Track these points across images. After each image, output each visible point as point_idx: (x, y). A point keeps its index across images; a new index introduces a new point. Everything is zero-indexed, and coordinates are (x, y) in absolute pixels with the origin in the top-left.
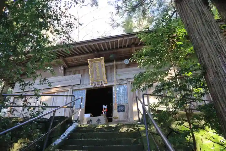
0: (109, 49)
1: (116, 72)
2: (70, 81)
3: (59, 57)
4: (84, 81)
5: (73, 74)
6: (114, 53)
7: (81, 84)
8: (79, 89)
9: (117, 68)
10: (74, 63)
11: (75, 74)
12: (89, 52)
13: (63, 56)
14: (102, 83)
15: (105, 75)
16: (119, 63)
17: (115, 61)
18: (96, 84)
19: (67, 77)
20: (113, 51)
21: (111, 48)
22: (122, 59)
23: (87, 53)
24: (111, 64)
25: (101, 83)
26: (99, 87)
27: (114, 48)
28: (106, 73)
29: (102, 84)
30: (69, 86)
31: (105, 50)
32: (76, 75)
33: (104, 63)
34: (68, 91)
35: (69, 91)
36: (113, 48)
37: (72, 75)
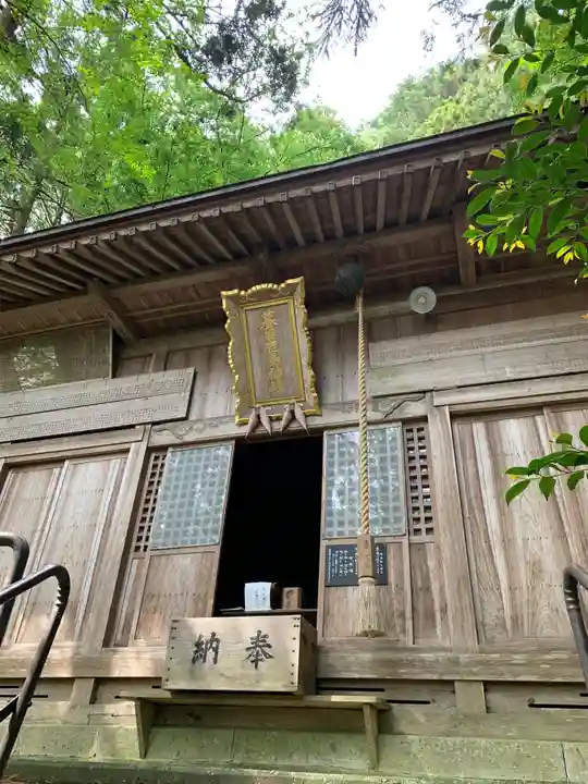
0: (330, 237)
1: (367, 357)
2: (139, 403)
3: (83, 284)
4: (209, 404)
5: (157, 370)
6: (355, 258)
7: (193, 417)
8: (178, 441)
9: (370, 337)
10: (161, 313)
11: (165, 369)
12: (229, 256)
13: (101, 279)
14: (292, 412)
15: (309, 374)
16: (384, 309)
17: (360, 301)
18: (265, 421)
19: (125, 383)
20: (351, 247)
21: (339, 232)
22: (398, 289)
23: (220, 260)
24: (340, 316)
25: (286, 415)
26: (277, 434)
27: (355, 233)
28: (315, 364)
29: (293, 417)
30: (133, 426)
31: (311, 241)
32: (169, 372)
33: (302, 312)
34: (127, 451)
35: (130, 454)
36: (350, 233)
37: (153, 375)
